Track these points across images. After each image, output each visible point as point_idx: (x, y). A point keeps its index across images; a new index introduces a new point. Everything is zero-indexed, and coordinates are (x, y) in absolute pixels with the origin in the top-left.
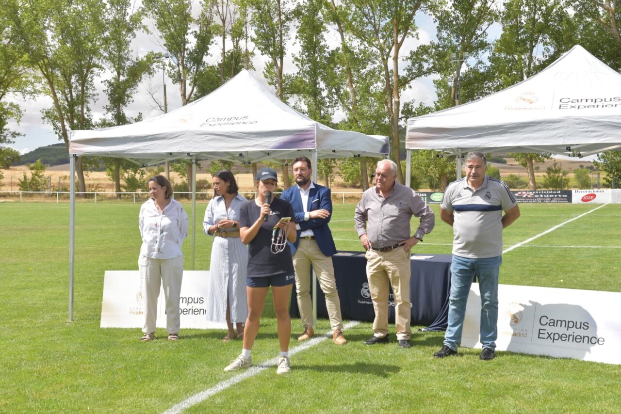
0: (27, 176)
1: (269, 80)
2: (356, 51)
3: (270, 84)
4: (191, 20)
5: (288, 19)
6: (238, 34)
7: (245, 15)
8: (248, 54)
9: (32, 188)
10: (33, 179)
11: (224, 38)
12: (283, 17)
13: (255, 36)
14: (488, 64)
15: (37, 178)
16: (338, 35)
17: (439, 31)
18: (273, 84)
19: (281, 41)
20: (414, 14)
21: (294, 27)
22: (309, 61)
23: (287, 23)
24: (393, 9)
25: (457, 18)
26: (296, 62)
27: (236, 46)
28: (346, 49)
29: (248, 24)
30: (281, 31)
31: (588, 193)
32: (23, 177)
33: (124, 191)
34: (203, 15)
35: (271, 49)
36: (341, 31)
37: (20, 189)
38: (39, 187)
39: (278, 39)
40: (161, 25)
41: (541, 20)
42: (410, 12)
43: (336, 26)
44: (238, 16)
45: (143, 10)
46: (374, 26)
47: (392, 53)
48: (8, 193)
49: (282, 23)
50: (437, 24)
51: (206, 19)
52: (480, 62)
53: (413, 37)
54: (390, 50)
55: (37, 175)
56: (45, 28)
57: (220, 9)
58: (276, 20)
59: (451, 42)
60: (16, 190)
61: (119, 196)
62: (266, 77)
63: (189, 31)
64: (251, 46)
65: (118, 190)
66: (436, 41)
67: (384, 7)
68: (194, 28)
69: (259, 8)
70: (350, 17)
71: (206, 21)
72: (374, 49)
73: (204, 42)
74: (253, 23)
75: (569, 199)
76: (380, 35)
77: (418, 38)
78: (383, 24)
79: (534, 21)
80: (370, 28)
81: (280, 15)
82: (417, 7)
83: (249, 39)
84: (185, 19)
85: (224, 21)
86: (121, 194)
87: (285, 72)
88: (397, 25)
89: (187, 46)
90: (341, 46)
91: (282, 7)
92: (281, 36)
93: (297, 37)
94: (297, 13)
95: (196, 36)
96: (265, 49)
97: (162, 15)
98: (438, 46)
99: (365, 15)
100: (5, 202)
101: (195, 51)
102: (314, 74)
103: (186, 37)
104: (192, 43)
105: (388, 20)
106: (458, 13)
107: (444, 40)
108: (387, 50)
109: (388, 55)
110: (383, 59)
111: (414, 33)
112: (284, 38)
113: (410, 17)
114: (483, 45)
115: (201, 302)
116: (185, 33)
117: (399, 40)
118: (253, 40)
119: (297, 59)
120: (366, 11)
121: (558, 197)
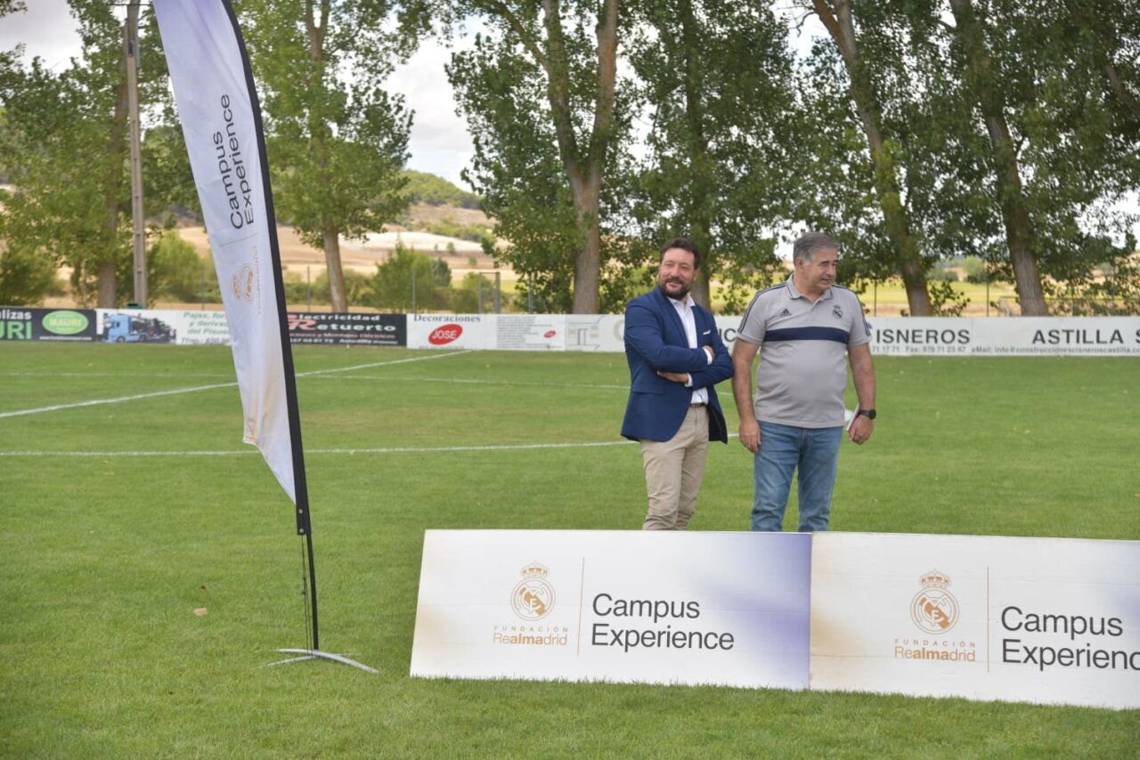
31: (442, 323)
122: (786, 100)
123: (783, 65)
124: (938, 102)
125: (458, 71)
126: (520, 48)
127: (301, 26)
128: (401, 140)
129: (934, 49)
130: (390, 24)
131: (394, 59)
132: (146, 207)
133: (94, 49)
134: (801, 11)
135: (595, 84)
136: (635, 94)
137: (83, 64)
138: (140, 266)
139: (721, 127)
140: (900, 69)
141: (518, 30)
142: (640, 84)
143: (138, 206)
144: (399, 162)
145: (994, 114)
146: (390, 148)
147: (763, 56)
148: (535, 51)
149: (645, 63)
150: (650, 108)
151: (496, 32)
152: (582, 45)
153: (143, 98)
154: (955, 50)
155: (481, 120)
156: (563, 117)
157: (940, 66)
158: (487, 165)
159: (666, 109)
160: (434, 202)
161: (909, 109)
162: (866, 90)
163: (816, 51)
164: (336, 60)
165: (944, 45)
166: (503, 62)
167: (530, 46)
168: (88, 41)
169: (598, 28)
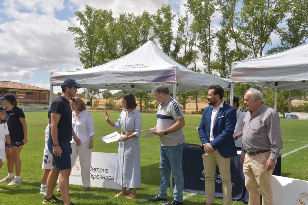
0: (108, 101)
1: (204, 63)
2: (243, 50)
3: (204, 65)
4: (173, 39)
5: (213, 37)
6: (192, 44)
7: (195, 36)
8: (196, 52)
9: (109, 106)
10: (110, 103)
11: (186, 45)
12: (211, 37)
13: (199, 45)
15: (111, 102)
16: (235, 43)
17: (282, 41)
18: (206, 65)
19: (210, 46)
20: (270, 34)
21: (216, 41)
22: (222, 55)
23: (213, 39)
24: (260, 32)
25: (290, 35)
26: (216, 56)
27: (191, 49)
28: (238, 49)
29: (196, 40)
30: (210, 43)
32: (106, 102)
33: (143, 108)
34: (178, 37)
35: (206, 50)
36: (236, 42)
37: (105, 107)
38: (112, 106)
39: (209, 46)
40: (161, 41)
42: (268, 33)
43: (234, 40)
44: (192, 37)
45: (154, 35)
46: (251, 40)
47: (259, 51)
48: (101, 108)
49: (210, 39)
50: (281, 38)
51: (179, 38)
54: (258, 50)
55: (111, 101)
56: (117, 44)
57: (185, 34)
58: (208, 38)
59: (287, 46)
60: (104, 107)
61: (141, 110)
62: (203, 61)
63: (172, 43)
64: (197, 49)
65: (141, 108)
66: (280, 46)
67: (256, 32)
68: (174, 42)
69: (201, 33)
70: (240, 36)
71: (179, 39)
72: (251, 49)
73: (178, 48)
74: (198, 39)
76: (254, 44)
77: (272, 45)
78: (255, 39)
80: (250, 40)
81: (210, 36)
82: (272, 31)
83: (196, 46)
84: (170, 39)
85: (186, 39)
86: (142, 110)
87: (211, 60)
88: (262, 39)
89: (171, 49)
90: (236, 48)
91: (211, 32)
92: (210, 45)
93: (216, 45)
94: (217, 35)
95: (174, 45)
96: (203, 50)
97: (161, 37)
98: (281, 48)
99: (247, 35)
100: (99, 111)
101: (174, 52)
102: (224, 61)
103: (170, 46)
104: (173, 48)
105: (258, 37)
106: (291, 33)
107: (284, 45)
108: (257, 50)
109: (257, 52)
110: (255, 53)
111: (270, 43)
112: (211, 45)
113: (268, 35)
115: (107, 172)
116: (170, 44)
117: (263, 45)
118: (198, 46)
119: (216, 54)
120: (248, 33)
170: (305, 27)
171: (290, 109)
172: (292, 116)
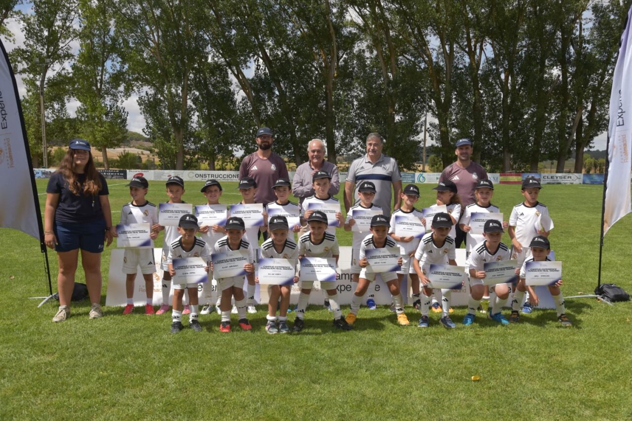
14: (70, 70)
17: (26, 39)
31: (137, 173)
41: (110, 43)
50: (25, 33)
52: (64, 69)
53: (10, 41)
59: (36, 49)
66: (24, 47)
75: (125, 177)
77: (14, 43)
79: (104, 43)
98: (27, 51)
107: (31, 47)
111: (11, 39)
114: (69, 56)
121: (117, 175)
122: (234, 112)
123: (234, 103)
124: (276, 114)
125: (141, 102)
126: (159, 96)
127: (94, 88)
128: (124, 121)
129: (274, 101)
130: (122, 88)
131: (124, 99)
132: (47, 139)
133: (30, 93)
134: (238, 89)
135: (182, 106)
136: (193, 109)
137: (27, 98)
138: (45, 157)
139: (217, 119)
140: (265, 105)
141: (159, 90)
142: (194, 107)
143: (44, 139)
144: (124, 126)
145: (289, 118)
146: (122, 122)
147: (229, 100)
148: (164, 97)
149: (195, 101)
150: (197, 113)
151: (151, 92)
152: (178, 95)
153: (46, 108)
154: (279, 101)
155: (148, 115)
156: (172, 115)
157: (275, 105)
158: (150, 128)
159: (202, 114)
160: (137, 140)
161: (267, 115)
162: (257, 111)
163: (243, 100)
164: (104, 98)
165: (276, 100)
166: (154, 99)
167: (162, 95)
168: (28, 91)
169: (182, 91)
170: (65, 20)
171: (45, 161)
172: (43, 173)
